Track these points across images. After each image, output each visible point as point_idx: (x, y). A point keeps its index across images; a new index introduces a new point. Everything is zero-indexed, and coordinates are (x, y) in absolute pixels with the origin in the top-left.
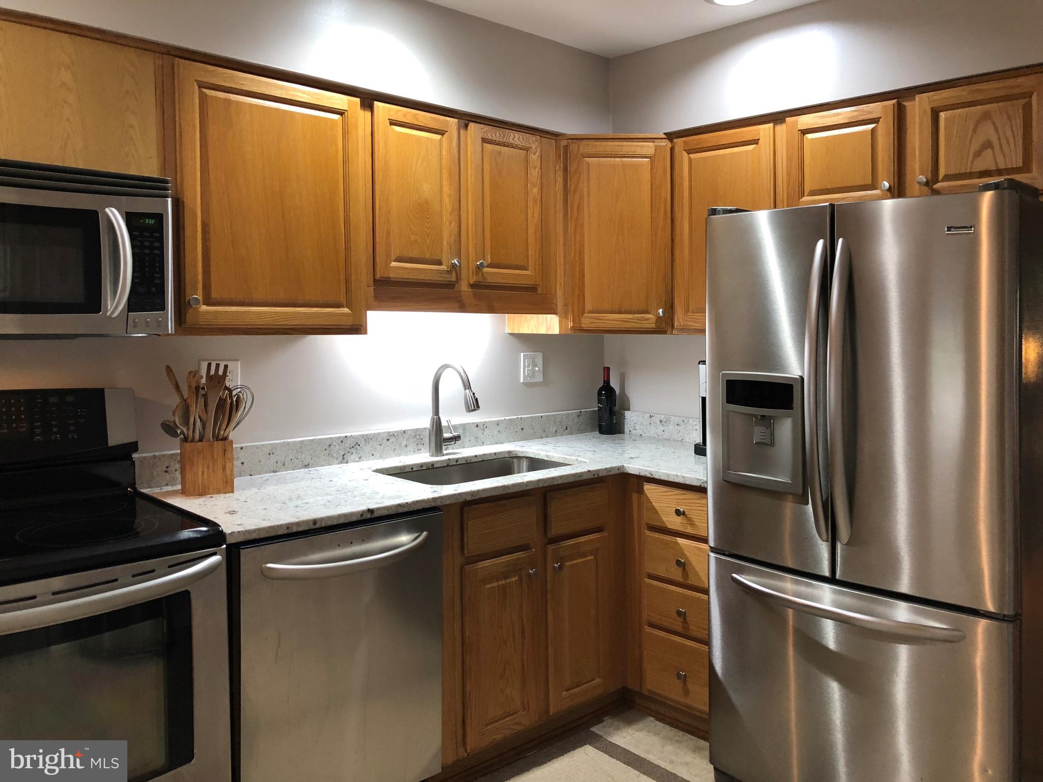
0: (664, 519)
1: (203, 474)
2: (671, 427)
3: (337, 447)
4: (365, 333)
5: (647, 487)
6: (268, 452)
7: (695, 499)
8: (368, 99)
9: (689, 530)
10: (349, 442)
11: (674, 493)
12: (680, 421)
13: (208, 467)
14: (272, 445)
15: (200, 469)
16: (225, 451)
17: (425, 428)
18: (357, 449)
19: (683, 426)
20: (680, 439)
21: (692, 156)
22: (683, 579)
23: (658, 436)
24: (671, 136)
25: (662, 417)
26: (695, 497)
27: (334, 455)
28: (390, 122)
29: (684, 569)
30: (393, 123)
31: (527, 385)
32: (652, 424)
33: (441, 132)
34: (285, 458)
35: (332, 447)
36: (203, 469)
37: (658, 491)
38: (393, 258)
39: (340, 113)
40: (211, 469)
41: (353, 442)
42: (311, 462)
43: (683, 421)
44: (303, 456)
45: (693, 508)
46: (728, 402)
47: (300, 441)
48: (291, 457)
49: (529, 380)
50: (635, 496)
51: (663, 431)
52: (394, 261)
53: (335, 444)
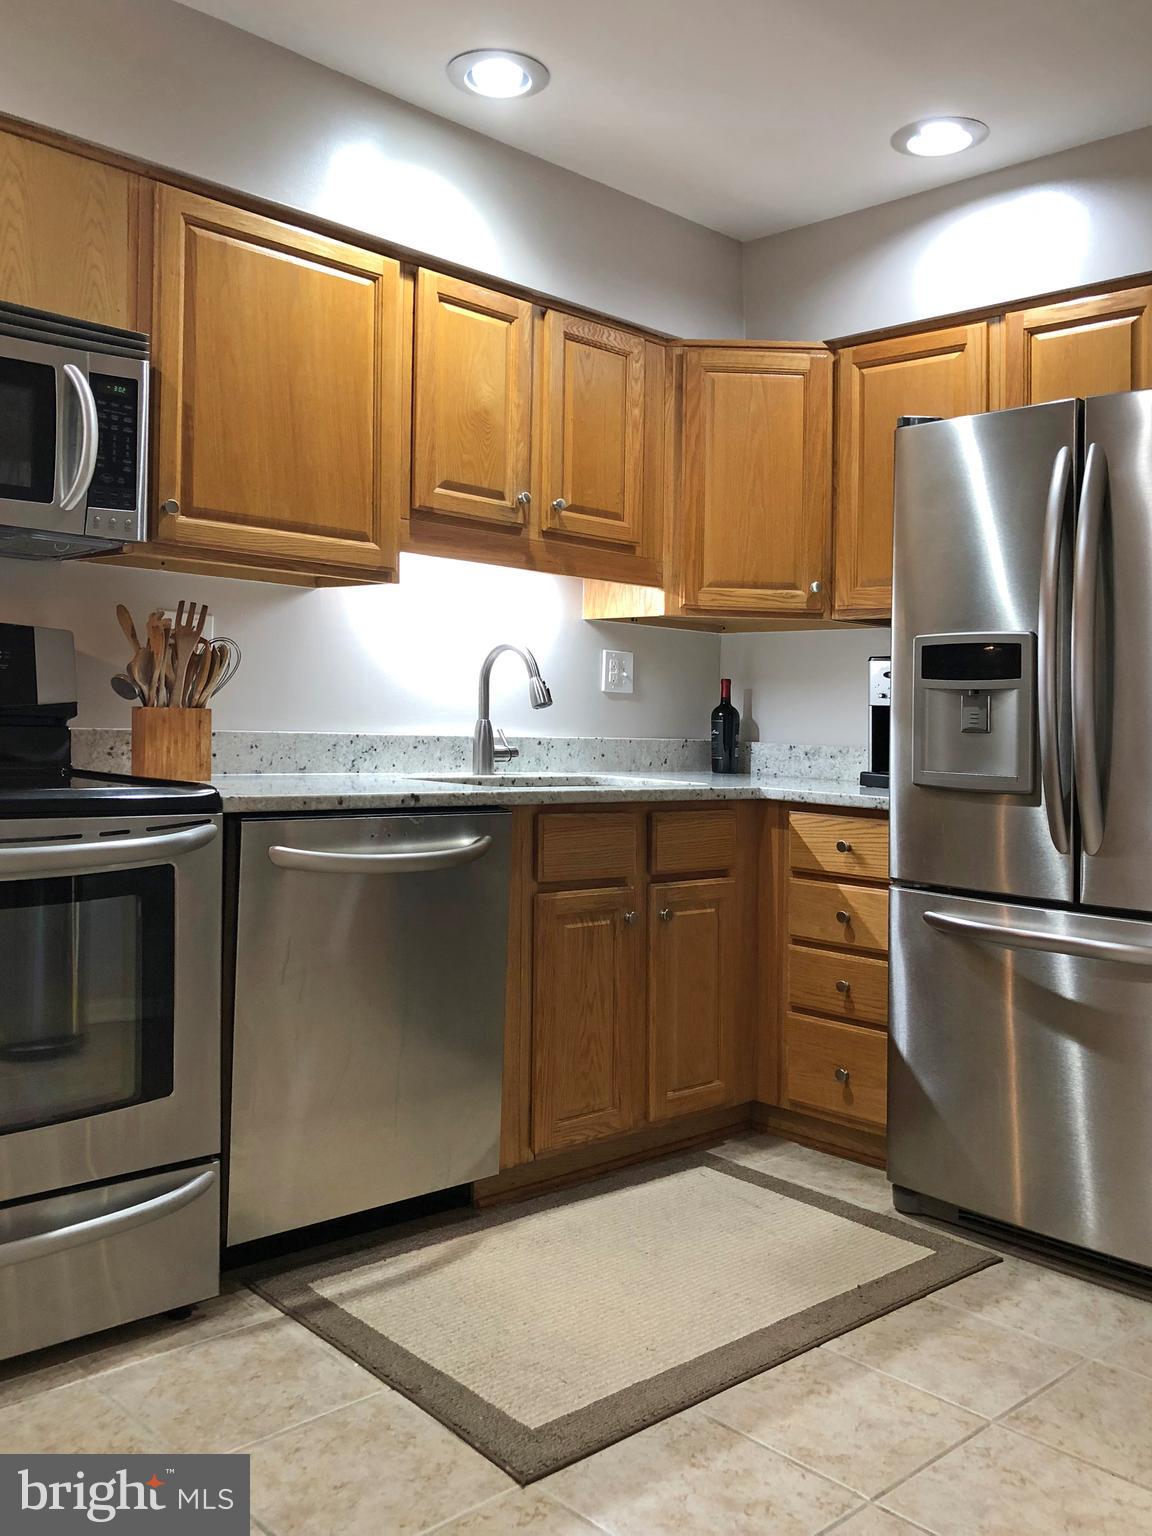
0: (819, 859)
1: (169, 751)
2: (821, 762)
3: (345, 748)
4: (397, 582)
5: (795, 817)
6: (250, 743)
7: (868, 828)
8: (412, 263)
9: (857, 871)
10: (361, 744)
11: (835, 822)
12: (835, 752)
13: (176, 742)
14: (255, 734)
15: (166, 743)
16: (200, 722)
17: (467, 738)
18: (371, 754)
19: (839, 758)
20: (835, 777)
21: (865, 372)
22: (847, 939)
23: (802, 775)
24: (834, 345)
25: (808, 748)
26: (866, 825)
27: (341, 760)
28: (439, 297)
29: (849, 926)
30: (443, 298)
31: (611, 695)
32: (793, 758)
33: (508, 319)
34: (273, 755)
35: (337, 748)
36: (169, 743)
37: (812, 821)
38: (438, 483)
39: (374, 277)
40: (180, 745)
41: (367, 745)
42: (309, 765)
43: (840, 751)
44: (298, 755)
45: (864, 840)
47: (295, 735)
48: (280, 754)
49: (613, 689)
50: (775, 832)
51: (810, 767)
52: (439, 487)
53: (342, 744)
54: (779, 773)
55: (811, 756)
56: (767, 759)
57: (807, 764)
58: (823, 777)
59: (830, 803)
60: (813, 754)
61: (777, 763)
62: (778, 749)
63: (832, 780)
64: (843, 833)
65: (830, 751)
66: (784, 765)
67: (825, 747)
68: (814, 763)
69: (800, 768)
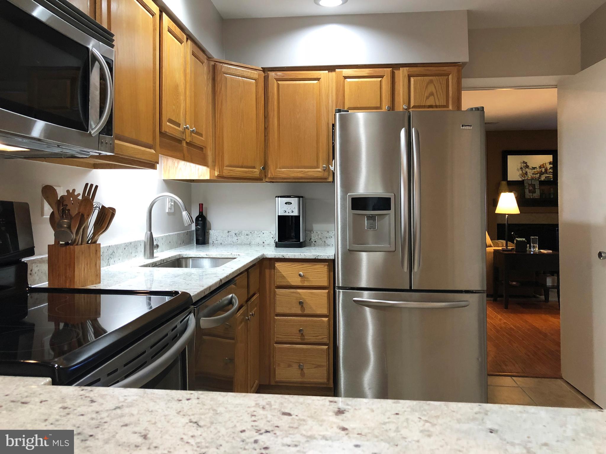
0: (289, 280)
1: (84, 270)
5: (277, 265)
9: (306, 284)
11: (296, 265)
12: (249, 233)
15: (83, 266)
16: (96, 251)
19: (250, 236)
20: (248, 243)
21: (279, 82)
22: (302, 312)
23: (234, 243)
24: (264, 70)
25: (236, 232)
29: (302, 306)
32: (229, 236)
36: (85, 265)
37: (285, 265)
40: (89, 265)
43: (251, 233)
46: (352, 209)
49: (170, 211)
50: (267, 271)
51: (237, 239)
54: (223, 243)
55: (238, 235)
56: (217, 237)
58: (243, 244)
59: (296, 258)
60: (239, 234)
61: (222, 239)
62: (222, 233)
63: (247, 244)
64: (299, 269)
65: (246, 233)
66: (225, 239)
67: (244, 231)
68: (239, 238)
69: (233, 240)
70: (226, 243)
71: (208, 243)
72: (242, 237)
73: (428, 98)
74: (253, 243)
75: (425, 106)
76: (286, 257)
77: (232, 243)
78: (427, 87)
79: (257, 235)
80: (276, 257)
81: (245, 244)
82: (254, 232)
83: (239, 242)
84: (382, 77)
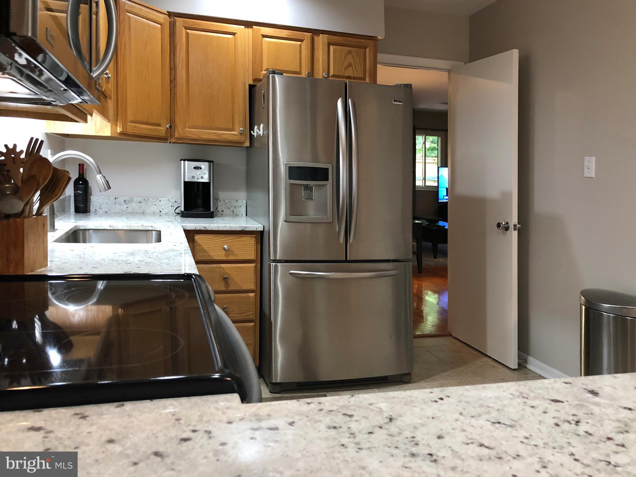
5: (197, 237)
9: (231, 258)
11: (220, 237)
12: (141, 200)
19: (144, 203)
21: (188, 31)
22: (226, 288)
23: (123, 211)
24: (170, 14)
25: (126, 198)
26: (235, 238)
29: (227, 282)
32: (117, 203)
37: (207, 238)
45: (234, 244)
46: (289, 179)
54: (108, 211)
55: (127, 202)
56: (101, 204)
57: (126, 206)
58: (135, 212)
59: (220, 229)
60: (129, 201)
61: (107, 206)
62: (108, 199)
63: (140, 213)
64: (223, 242)
65: (139, 199)
66: (112, 207)
67: (136, 198)
68: (129, 205)
69: (121, 208)
70: (113, 211)
71: (90, 212)
72: (133, 204)
73: (346, 68)
74: (148, 212)
75: (343, 76)
76: (208, 229)
77: (121, 211)
78: (345, 57)
79: (152, 202)
80: (196, 229)
81: (137, 213)
82: (149, 200)
83: (130, 210)
84: (301, 41)
